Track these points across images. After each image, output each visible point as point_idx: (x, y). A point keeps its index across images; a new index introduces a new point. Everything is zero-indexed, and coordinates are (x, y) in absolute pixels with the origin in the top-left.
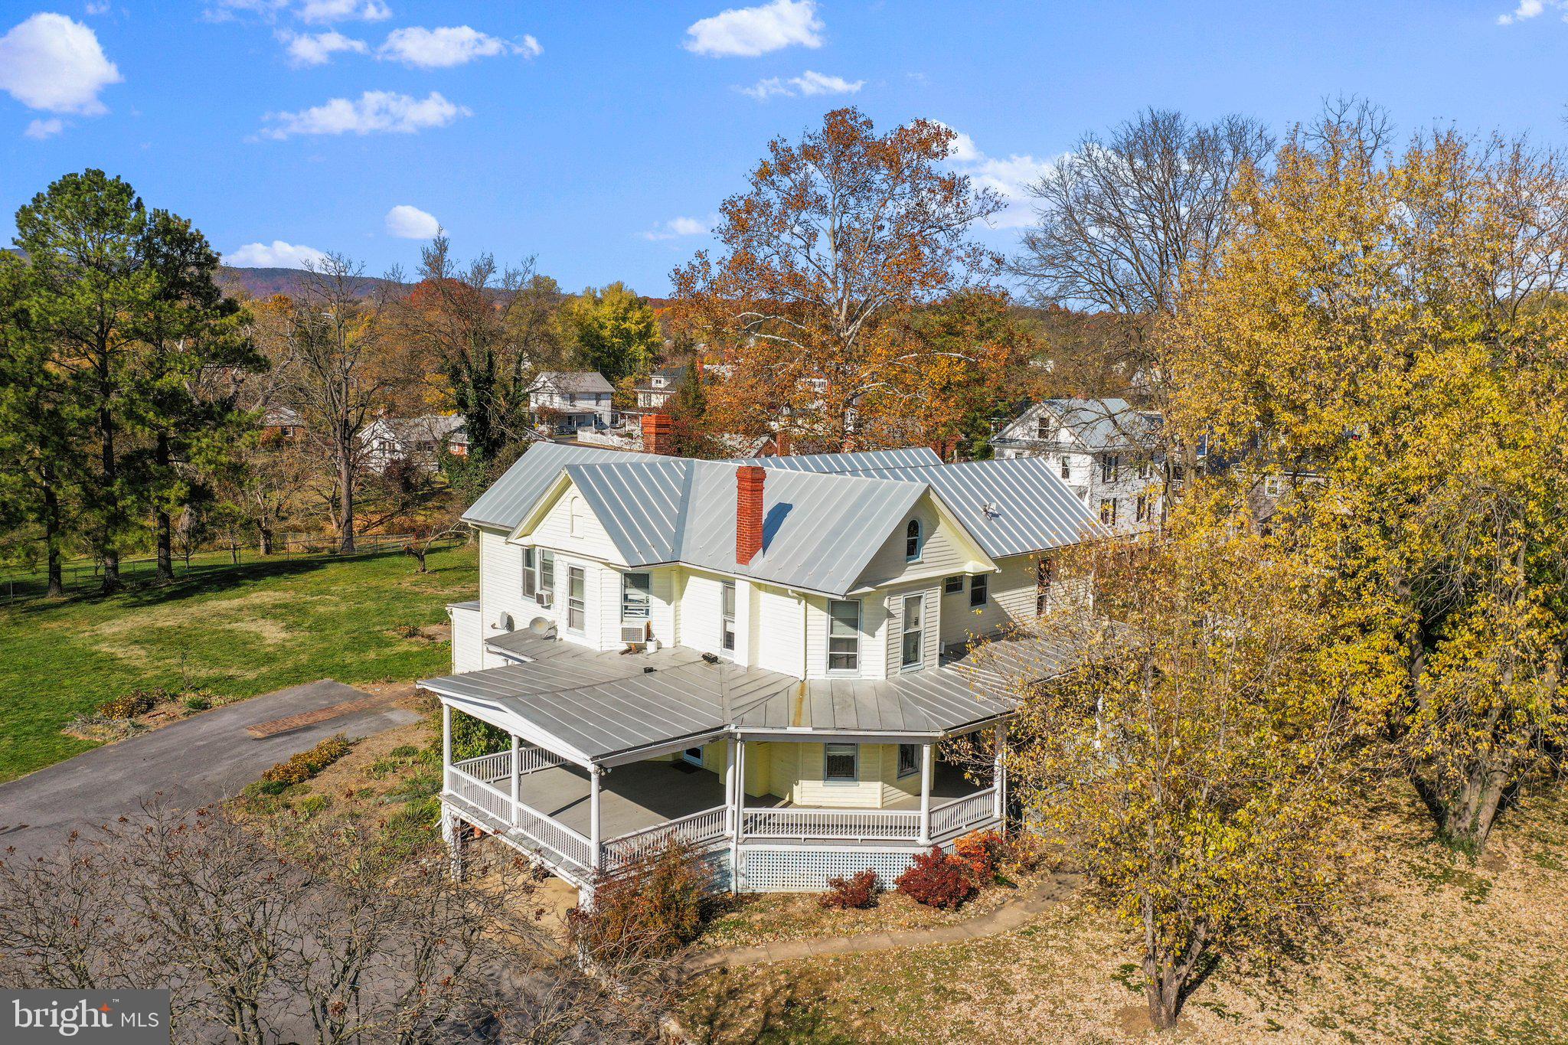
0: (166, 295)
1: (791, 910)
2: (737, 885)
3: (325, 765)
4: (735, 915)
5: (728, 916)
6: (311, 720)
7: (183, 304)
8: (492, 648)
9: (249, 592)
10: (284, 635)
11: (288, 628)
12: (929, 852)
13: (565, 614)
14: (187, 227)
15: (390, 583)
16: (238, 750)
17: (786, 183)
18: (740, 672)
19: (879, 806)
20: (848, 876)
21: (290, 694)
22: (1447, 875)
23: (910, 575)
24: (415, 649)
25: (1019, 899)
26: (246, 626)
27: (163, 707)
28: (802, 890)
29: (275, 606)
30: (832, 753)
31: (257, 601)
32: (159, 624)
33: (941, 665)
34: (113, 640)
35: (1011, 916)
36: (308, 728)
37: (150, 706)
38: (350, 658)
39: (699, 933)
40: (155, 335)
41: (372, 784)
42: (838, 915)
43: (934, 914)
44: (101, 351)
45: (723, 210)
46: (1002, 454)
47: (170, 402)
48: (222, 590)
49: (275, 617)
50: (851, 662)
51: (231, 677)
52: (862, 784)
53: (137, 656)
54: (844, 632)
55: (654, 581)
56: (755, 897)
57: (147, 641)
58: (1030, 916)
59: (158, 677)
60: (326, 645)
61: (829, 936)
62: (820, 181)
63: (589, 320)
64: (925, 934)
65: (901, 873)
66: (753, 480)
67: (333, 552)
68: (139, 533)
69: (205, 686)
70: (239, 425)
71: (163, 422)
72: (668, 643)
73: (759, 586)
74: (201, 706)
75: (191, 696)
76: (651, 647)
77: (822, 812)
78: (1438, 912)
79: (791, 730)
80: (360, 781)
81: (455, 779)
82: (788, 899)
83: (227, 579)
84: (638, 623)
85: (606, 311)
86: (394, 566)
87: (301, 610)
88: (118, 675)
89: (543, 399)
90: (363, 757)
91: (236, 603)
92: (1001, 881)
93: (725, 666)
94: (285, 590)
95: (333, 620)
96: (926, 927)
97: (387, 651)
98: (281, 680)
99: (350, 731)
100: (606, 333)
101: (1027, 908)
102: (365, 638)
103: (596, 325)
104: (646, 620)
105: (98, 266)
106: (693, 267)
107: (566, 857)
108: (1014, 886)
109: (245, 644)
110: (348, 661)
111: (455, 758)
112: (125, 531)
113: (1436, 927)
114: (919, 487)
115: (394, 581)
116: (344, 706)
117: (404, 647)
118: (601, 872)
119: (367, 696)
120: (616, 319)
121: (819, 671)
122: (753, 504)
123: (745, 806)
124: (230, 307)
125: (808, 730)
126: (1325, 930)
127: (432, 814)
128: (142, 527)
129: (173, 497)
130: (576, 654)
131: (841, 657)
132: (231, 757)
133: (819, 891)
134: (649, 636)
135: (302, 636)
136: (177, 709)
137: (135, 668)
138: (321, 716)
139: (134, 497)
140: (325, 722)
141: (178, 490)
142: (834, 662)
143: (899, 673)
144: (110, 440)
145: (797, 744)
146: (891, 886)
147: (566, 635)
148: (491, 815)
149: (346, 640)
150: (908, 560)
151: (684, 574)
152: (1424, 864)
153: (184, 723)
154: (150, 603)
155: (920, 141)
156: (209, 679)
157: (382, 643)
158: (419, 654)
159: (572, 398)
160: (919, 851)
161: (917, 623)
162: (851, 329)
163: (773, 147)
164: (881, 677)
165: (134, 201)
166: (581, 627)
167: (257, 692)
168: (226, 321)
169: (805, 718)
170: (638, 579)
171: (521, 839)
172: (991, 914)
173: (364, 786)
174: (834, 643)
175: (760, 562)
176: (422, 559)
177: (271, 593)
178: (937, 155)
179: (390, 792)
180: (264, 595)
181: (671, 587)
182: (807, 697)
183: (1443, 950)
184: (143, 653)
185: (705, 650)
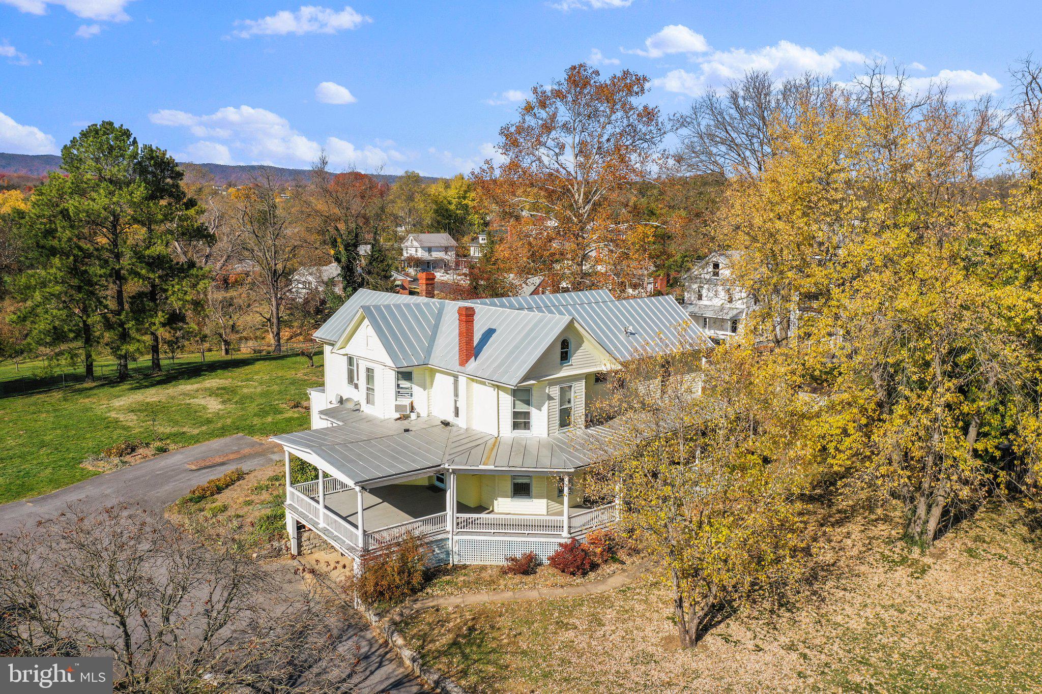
0: (152, 197)
1: (483, 575)
2: (455, 560)
3: (227, 486)
4: (448, 577)
5: (444, 578)
6: (225, 459)
7: (163, 203)
8: (323, 417)
9: (204, 380)
10: (220, 407)
11: (223, 402)
12: (569, 541)
13: (365, 397)
14: (164, 154)
15: (290, 374)
16: (180, 476)
17: (543, 114)
18: (462, 431)
19: (545, 513)
20: (519, 556)
21: (216, 444)
22: (904, 560)
23: (565, 372)
24: (296, 415)
25: (624, 570)
26: (200, 401)
27: (141, 451)
28: (493, 563)
29: (218, 389)
30: (516, 481)
31: (208, 385)
32: (148, 400)
33: (586, 427)
34: (118, 410)
35: (618, 580)
36: (223, 464)
37: (133, 450)
38: (256, 421)
39: (423, 589)
40: (148, 222)
41: (253, 497)
42: (510, 578)
43: (569, 579)
44: (114, 233)
45: (501, 133)
46: (690, 287)
47: (157, 262)
48: (189, 378)
49: (217, 396)
50: (527, 426)
51: (184, 433)
52: (535, 500)
53: (130, 420)
54: (522, 407)
55: (414, 376)
56: (465, 567)
57: (139, 411)
58: (628, 581)
59: (141, 433)
60: (243, 413)
61: (502, 591)
62: (564, 114)
63: (441, 198)
64: (561, 590)
65: (552, 553)
66: (467, 316)
67: (269, 353)
68: (137, 345)
69: (168, 438)
70: (197, 276)
71: (151, 276)
72: (424, 414)
73: (473, 380)
74: (162, 450)
75: (158, 444)
76: (413, 416)
77: (508, 517)
78: (889, 584)
79: (481, 467)
80: (247, 496)
81: (293, 494)
82: (483, 568)
83: (194, 371)
84: (405, 402)
85: (452, 193)
86: (295, 363)
87: (232, 391)
88: (119, 431)
89: (412, 252)
90: (250, 482)
91: (196, 386)
92: (615, 560)
93: (454, 429)
94: (226, 379)
95: (251, 398)
96: (562, 587)
97: (279, 417)
98: (212, 435)
99: (245, 467)
100: (452, 207)
101: (628, 577)
102: (267, 409)
103: (445, 201)
104: (410, 400)
105: (111, 181)
106: (484, 171)
107: (347, 541)
108: (623, 563)
109: (196, 412)
110: (255, 423)
111: (292, 484)
112: (129, 343)
113: (885, 592)
114: (567, 319)
115: (293, 372)
116: (247, 451)
117: (289, 414)
118: (366, 550)
119: (262, 444)
120: (459, 198)
121: (507, 432)
122: (467, 330)
123: (458, 512)
124: (191, 203)
125: (492, 467)
126: (814, 593)
127: (283, 516)
128: (138, 341)
129: (157, 322)
130: (369, 420)
131: (521, 423)
132: (175, 481)
133: (501, 564)
134: (412, 409)
135: (230, 407)
136: (149, 452)
137: (129, 427)
138: (232, 457)
139: (133, 322)
140: (233, 460)
141: (160, 317)
142: (516, 426)
143: (557, 433)
144: (120, 287)
145: (494, 476)
146: (546, 562)
147: (366, 409)
148: (311, 516)
149: (256, 409)
150: (561, 364)
151: (433, 372)
152: (891, 554)
153: (151, 460)
154: (146, 387)
155: (626, 85)
156: (171, 434)
157: (278, 412)
158: (298, 418)
159: (430, 250)
160: (563, 541)
161: (569, 402)
162: (586, 208)
163: (535, 91)
164: (544, 435)
165: (131, 140)
166: (373, 404)
167: (197, 441)
168: (188, 212)
169: (492, 460)
170: (405, 375)
171: (325, 531)
172: (605, 578)
173: (248, 499)
174: (516, 414)
175: (472, 365)
176: (311, 358)
177: (218, 380)
178: (637, 93)
179: (262, 503)
180: (212, 382)
181: (425, 380)
182: (496, 448)
183: (883, 607)
184: (135, 418)
185: (443, 418)
